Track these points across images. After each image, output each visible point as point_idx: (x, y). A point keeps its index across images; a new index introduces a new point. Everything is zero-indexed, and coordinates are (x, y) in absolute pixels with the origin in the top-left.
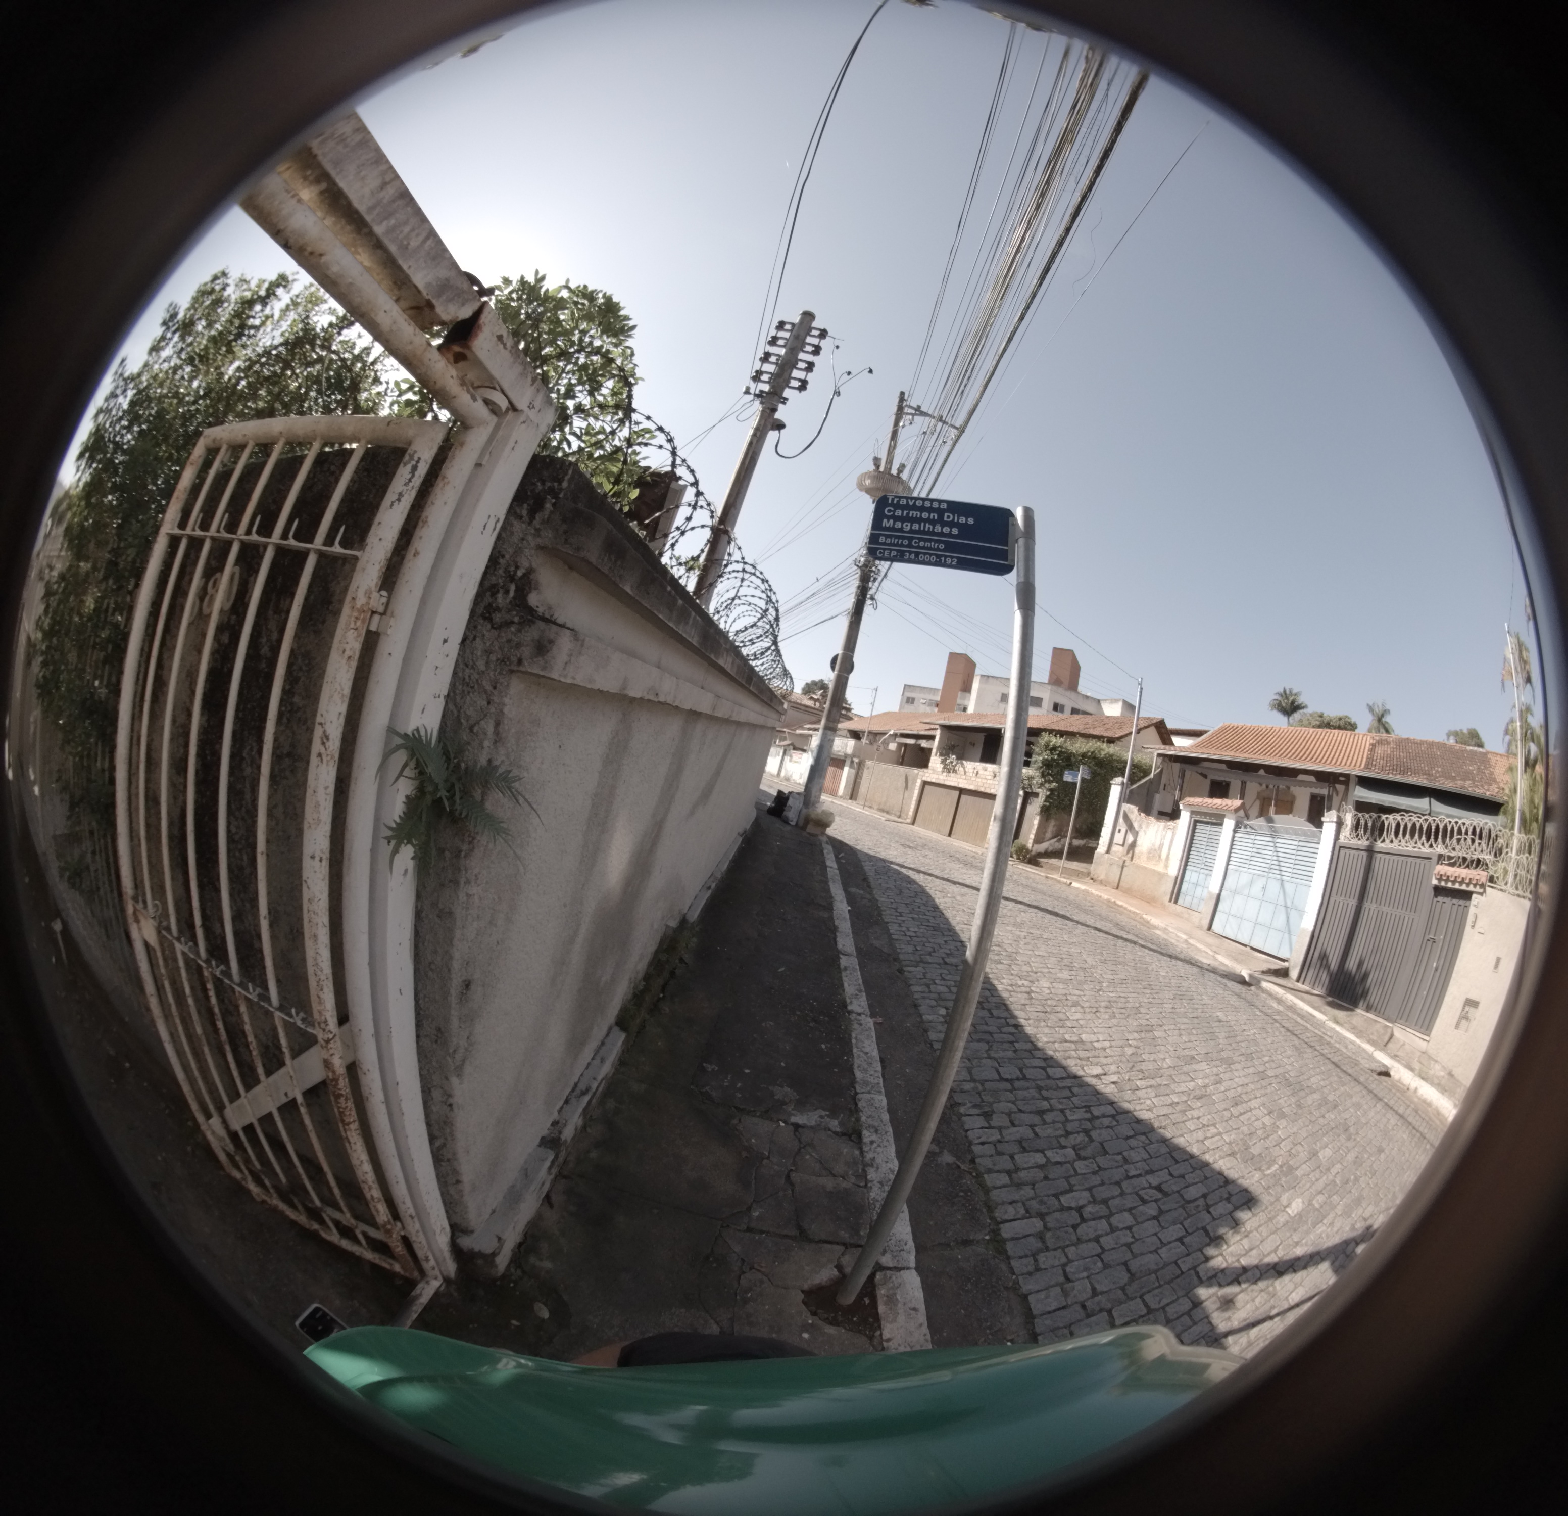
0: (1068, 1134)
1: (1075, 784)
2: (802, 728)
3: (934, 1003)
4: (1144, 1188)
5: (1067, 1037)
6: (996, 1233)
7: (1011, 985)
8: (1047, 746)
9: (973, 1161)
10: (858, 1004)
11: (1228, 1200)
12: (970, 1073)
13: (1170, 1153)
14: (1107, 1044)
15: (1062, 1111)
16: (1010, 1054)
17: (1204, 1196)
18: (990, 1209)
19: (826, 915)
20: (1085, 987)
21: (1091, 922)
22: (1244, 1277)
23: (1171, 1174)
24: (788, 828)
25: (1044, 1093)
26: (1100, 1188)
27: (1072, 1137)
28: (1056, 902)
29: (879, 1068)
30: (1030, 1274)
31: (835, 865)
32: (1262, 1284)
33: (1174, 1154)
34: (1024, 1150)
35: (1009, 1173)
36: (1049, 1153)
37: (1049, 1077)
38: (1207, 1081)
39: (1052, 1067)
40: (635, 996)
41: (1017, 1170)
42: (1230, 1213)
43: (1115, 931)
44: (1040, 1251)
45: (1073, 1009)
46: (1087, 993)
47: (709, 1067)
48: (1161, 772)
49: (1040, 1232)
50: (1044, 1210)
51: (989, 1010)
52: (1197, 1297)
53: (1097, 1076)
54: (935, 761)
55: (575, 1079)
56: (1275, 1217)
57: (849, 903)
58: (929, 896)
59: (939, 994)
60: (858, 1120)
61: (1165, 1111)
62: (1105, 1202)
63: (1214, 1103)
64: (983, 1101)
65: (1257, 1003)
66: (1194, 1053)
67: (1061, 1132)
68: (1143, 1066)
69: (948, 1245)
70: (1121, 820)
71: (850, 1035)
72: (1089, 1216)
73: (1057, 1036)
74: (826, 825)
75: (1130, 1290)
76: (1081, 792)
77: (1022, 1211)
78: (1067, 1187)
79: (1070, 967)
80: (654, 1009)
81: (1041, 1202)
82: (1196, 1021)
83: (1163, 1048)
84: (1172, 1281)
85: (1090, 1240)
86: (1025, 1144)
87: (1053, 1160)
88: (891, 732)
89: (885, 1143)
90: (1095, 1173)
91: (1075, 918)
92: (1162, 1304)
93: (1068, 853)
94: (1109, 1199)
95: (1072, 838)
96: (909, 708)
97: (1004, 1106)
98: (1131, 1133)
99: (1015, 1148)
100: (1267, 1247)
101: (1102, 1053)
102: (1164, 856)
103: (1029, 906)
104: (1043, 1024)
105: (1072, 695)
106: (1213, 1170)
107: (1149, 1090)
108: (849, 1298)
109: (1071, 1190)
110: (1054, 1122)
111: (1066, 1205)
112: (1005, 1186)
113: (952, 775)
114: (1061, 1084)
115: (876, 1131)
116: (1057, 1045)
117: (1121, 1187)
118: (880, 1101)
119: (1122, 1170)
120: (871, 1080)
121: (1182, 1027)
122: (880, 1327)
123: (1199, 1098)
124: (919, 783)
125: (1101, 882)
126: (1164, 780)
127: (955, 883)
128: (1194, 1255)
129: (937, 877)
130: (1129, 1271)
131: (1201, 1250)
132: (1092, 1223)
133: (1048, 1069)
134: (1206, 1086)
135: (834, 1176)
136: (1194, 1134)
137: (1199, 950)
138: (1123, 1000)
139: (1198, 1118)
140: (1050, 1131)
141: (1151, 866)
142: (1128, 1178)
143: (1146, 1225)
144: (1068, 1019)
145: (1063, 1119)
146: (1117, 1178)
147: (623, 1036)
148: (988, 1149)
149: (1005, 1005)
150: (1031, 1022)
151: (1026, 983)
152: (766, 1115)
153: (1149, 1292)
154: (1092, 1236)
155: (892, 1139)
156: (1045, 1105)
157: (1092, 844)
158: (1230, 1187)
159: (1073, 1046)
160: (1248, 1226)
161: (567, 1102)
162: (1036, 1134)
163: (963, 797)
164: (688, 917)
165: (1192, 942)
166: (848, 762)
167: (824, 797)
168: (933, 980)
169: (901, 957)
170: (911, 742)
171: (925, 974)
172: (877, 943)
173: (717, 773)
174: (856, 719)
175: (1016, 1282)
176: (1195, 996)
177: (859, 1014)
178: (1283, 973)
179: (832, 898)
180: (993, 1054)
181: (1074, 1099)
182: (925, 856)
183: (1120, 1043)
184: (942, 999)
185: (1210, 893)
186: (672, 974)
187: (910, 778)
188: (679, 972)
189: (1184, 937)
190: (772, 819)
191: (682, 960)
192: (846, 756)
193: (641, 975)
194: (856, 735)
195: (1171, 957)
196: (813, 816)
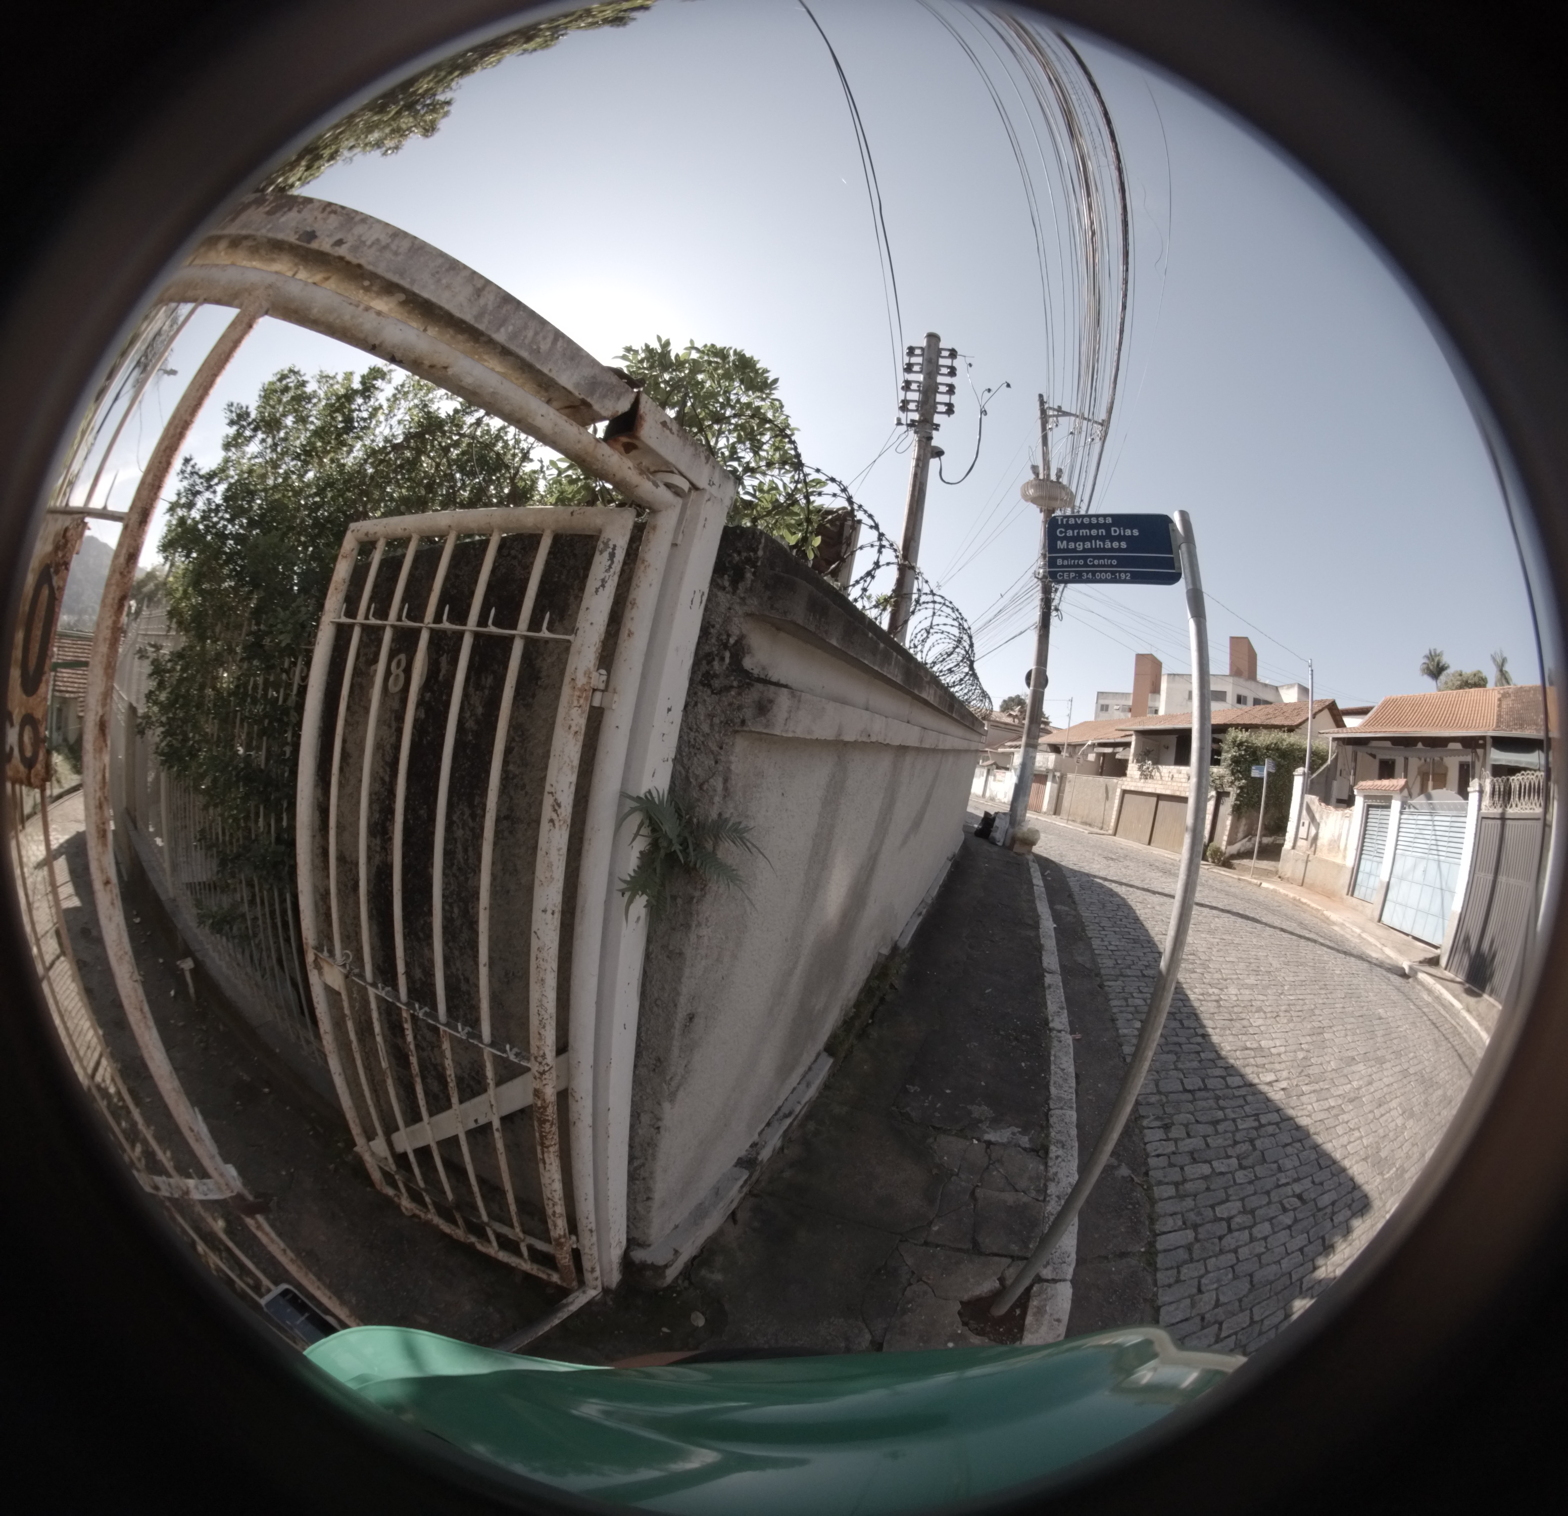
0: (1236, 1143)
1: (1262, 779)
2: (1004, 746)
3: (1130, 1016)
4: (1288, 1197)
5: (1248, 1044)
6: (1151, 1244)
7: (1203, 994)
8: (1234, 742)
9: (1146, 1174)
10: (1059, 1021)
11: (1350, 1206)
12: (1157, 1085)
13: (1317, 1160)
14: (1282, 1049)
15: (1234, 1120)
16: (1195, 1064)
17: (1333, 1203)
18: (1152, 1220)
19: (1032, 934)
20: (1269, 991)
21: (1276, 923)
23: (1313, 1182)
24: (996, 849)
25: (1221, 1102)
26: (1252, 1198)
27: (1238, 1146)
28: (1247, 905)
29: (1074, 1084)
30: (1170, 1286)
31: (1041, 883)
33: (1321, 1160)
34: (1194, 1161)
35: (1176, 1184)
36: (1216, 1164)
37: (1228, 1087)
38: (1361, 1083)
39: (1231, 1075)
40: (844, 1022)
41: (1185, 1181)
42: (1348, 1220)
43: (1299, 931)
44: (1185, 1262)
45: (1257, 1015)
46: (1270, 997)
47: (912, 1089)
48: (1337, 757)
49: (1190, 1244)
50: (1198, 1220)
51: (1181, 1022)
53: (1270, 1084)
54: (1133, 769)
55: (780, 1104)
57: (1055, 921)
58: (1130, 908)
59: (1136, 1007)
60: (1048, 1135)
61: (1322, 1116)
62: (1252, 1212)
63: (1363, 1104)
64: (1165, 1113)
65: (1413, 997)
66: (1355, 1053)
67: (1230, 1142)
68: (1311, 1071)
69: (1106, 1258)
70: (1304, 812)
71: (1049, 1053)
72: (1237, 1227)
73: (1240, 1044)
74: (1033, 843)
75: (1246, 1301)
76: (1268, 787)
77: (1180, 1223)
78: (1224, 1197)
79: (1257, 972)
80: (863, 1034)
81: (1199, 1214)
82: (1361, 1019)
83: (1330, 1050)
84: (1280, 1292)
85: (1229, 1251)
86: (1196, 1155)
87: (1217, 1171)
88: (1089, 743)
89: (1069, 1158)
90: (1251, 1182)
91: (1264, 920)
92: (1264, 1316)
93: (1259, 852)
94: (1257, 1208)
95: (1261, 836)
96: (1104, 716)
97: (1183, 1117)
98: (1290, 1140)
99: (1185, 1159)
101: (1277, 1059)
102: (1342, 847)
103: (1223, 911)
104: (1228, 1032)
105: (1253, 685)
106: (1347, 1176)
107: (1312, 1095)
108: (1001, 1310)
109: (1227, 1200)
110: (1226, 1132)
111: (1219, 1215)
112: (1170, 1198)
113: (1150, 781)
114: (1237, 1093)
115: (1063, 1146)
116: (1238, 1053)
117: (1269, 1197)
118: (1071, 1116)
119: (1274, 1178)
120: (1065, 1096)
121: (1349, 1027)
122: (1022, 1335)
123: (1352, 1100)
124: (1118, 792)
125: (1288, 880)
126: (1340, 765)
127: (1154, 893)
128: (1306, 1265)
129: (1138, 888)
130: (1251, 1282)
131: (1313, 1260)
132: (1236, 1234)
133: (1228, 1079)
134: (1359, 1088)
135: (1017, 1191)
136: (1341, 1139)
137: (1370, 944)
138: (1301, 1002)
139: (1347, 1122)
140: (1220, 1141)
141: (1331, 858)
142: (1278, 1186)
143: (1279, 1234)
144: (1251, 1026)
145: (1234, 1128)
146: (1268, 1187)
147: (831, 1061)
148: (1163, 1161)
149: (1196, 1015)
150: (1218, 1030)
151: (1216, 991)
152: (961, 1134)
153: (1259, 1303)
154: (1233, 1247)
155: (1076, 1154)
156: (1220, 1114)
157: (1279, 841)
158: (1355, 1193)
159: (1252, 1053)
161: (768, 1124)
162: (1207, 1145)
163: (1161, 803)
164: (899, 944)
165: (1364, 935)
166: (1050, 777)
167: (1029, 815)
168: (1131, 993)
169: (1103, 971)
170: (1108, 750)
171: (1123, 988)
172: (1080, 959)
173: (927, 802)
174: (1055, 732)
175: (1156, 1294)
176: (1364, 994)
177: (1060, 1031)
178: (1434, 962)
179: (1038, 916)
180: (1180, 1066)
181: (1247, 1108)
182: (1127, 867)
183: (1293, 1048)
184: (1137, 1012)
185: (1381, 882)
186: (882, 1000)
187: (1110, 789)
188: (888, 998)
189: (1358, 931)
190: (981, 841)
191: (892, 986)
192: (1048, 771)
193: (852, 1003)
194: (1056, 748)
195: (1345, 953)
196: (1019, 835)
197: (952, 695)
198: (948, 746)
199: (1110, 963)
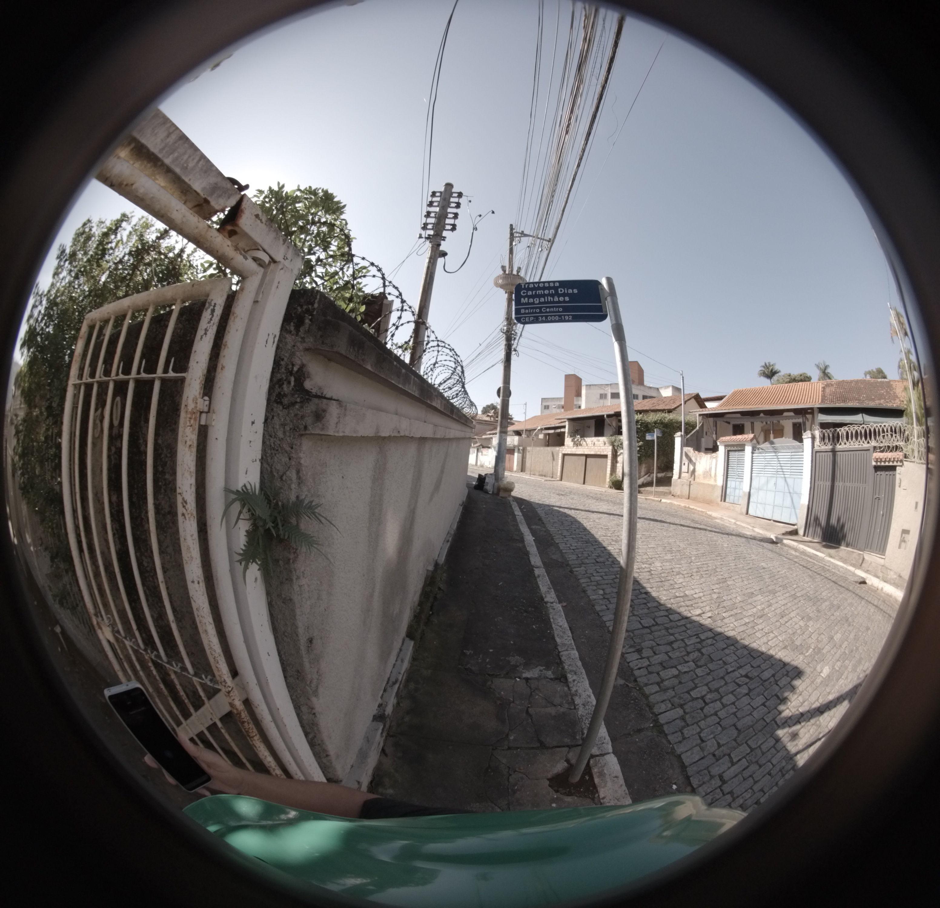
0: (688, 653)
1: (653, 441)
2: (486, 434)
3: (595, 588)
4: (738, 678)
5: (677, 594)
6: (656, 721)
7: (639, 569)
9: (635, 681)
10: (550, 596)
11: (787, 675)
13: (749, 654)
14: (701, 594)
15: (682, 640)
16: (646, 611)
17: (773, 676)
18: (651, 707)
19: (521, 545)
20: (682, 562)
21: (677, 522)
22: (802, 719)
23: (752, 667)
24: (488, 496)
25: (670, 631)
26: (713, 683)
27: (691, 655)
28: (655, 513)
29: (570, 634)
30: (680, 742)
31: (520, 514)
32: (813, 721)
33: (752, 654)
34: (665, 668)
35: (658, 684)
36: (679, 667)
37: (671, 621)
38: (763, 606)
39: (672, 614)
40: (415, 616)
41: (663, 681)
42: (789, 683)
43: (693, 525)
44: (684, 727)
45: (678, 577)
46: (684, 565)
47: (468, 652)
48: (703, 425)
49: (682, 716)
50: (682, 702)
52: (778, 736)
53: (699, 615)
54: (568, 440)
55: (388, 675)
56: (815, 680)
57: (533, 535)
58: (579, 523)
59: (597, 581)
60: (563, 668)
61: (742, 629)
62: (717, 690)
63: (770, 618)
64: (635, 643)
65: (784, 554)
66: (753, 590)
67: (684, 653)
68: (725, 604)
69: (629, 734)
70: (684, 457)
71: (549, 617)
72: (709, 701)
73: (671, 595)
74: (511, 490)
75: (739, 740)
76: (658, 445)
77: (670, 705)
78: (693, 686)
79: (671, 551)
80: (428, 622)
81: (680, 698)
82: (750, 571)
83: (734, 591)
84: (762, 729)
85: (711, 715)
86: (664, 664)
87: (682, 671)
88: (539, 428)
89: (582, 680)
90: (708, 674)
91: (668, 521)
92: (758, 744)
93: (656, 482)
94: (719, 688)
95: (657, 473)
96: (547, 412)
97: (648, 644)
98: (725, 646)
99: (659, 668)
100: (813, 698)
101: (700, 601)
102: (713, 474)
104: (661, 589)
105: (642, 388)
106: (776, 659)
107: (731, 618)
108: (576, 778)
109: (696, 687)
110: (679, 648)
111: (695, 696)
112: (656, 692)
113: (580, 447)
114: (679, 624)
115: (575, 673)
116: (672, 600)
117: (725, 680)
118: (574, 654)
119: (723, 669)
120: (566, 642)
121: (743, 576)
122: (597, 791)
123: (761, 617)
124: (560, 455)
125: (678, 496)
126: (705, 430)
127: (593, 512)
128: (772, 712)
129: (582, 510)
130: (737, 729)
131: (776, 708)
132: (711, 705)
133: (670, 616)
134: (763, 609)
135: (555, 706)
136: (762, 640)
137: (743, 527)
138: (705, 566)
139: (762, 630)
140: (677, 653)
141: (706, 482)
142: (728, 673)
143: (742, 699)
144: (676, 583)
145: (684, 645)
146: (722, 675)
147: (412, 643)
148: (644, 672)
149: (637, 581)
150: (654, 589)
151: (647, 566)
152: (507, 676)
153: (750, 738)
154: (712, 712)
156: (672, 638)
157: (669, 475)
158: (787, 667)
159: (682, 599)
160: (800, 689)
161: (385, 690)
162: (670, 657)
163: (588, 459)
164: (438, 561)
165: (738, 523)
166: (516, 450)
167: (507, 473)
168: (592, 574)
169: (570, 563)
170: (552, 431)
171: (586, 571)
172: (554, 557)
173: (442, 472)
174: (516, 423)
175: (673, 748)
176: (747, 555)
177: (552, 603)
178: (795, 533)
179: (522, 534)
180: (636, 613)
181: (688, 631)
182: (572, 499)
183: (709, 592)
184: (598, 584)
185: (744, 492)
186: (435, 598)
187: (555, 453)
188: (439, 596)
189: (733, 521)
190: (477, 492)
191: (439, 589)
192: (515, 446)
193: (417, 603)
194: (518, 433)
195: (728, 534)
196: (502, 486)
197: (452, 404)
198: (452, 436)
199: (574, 557)
